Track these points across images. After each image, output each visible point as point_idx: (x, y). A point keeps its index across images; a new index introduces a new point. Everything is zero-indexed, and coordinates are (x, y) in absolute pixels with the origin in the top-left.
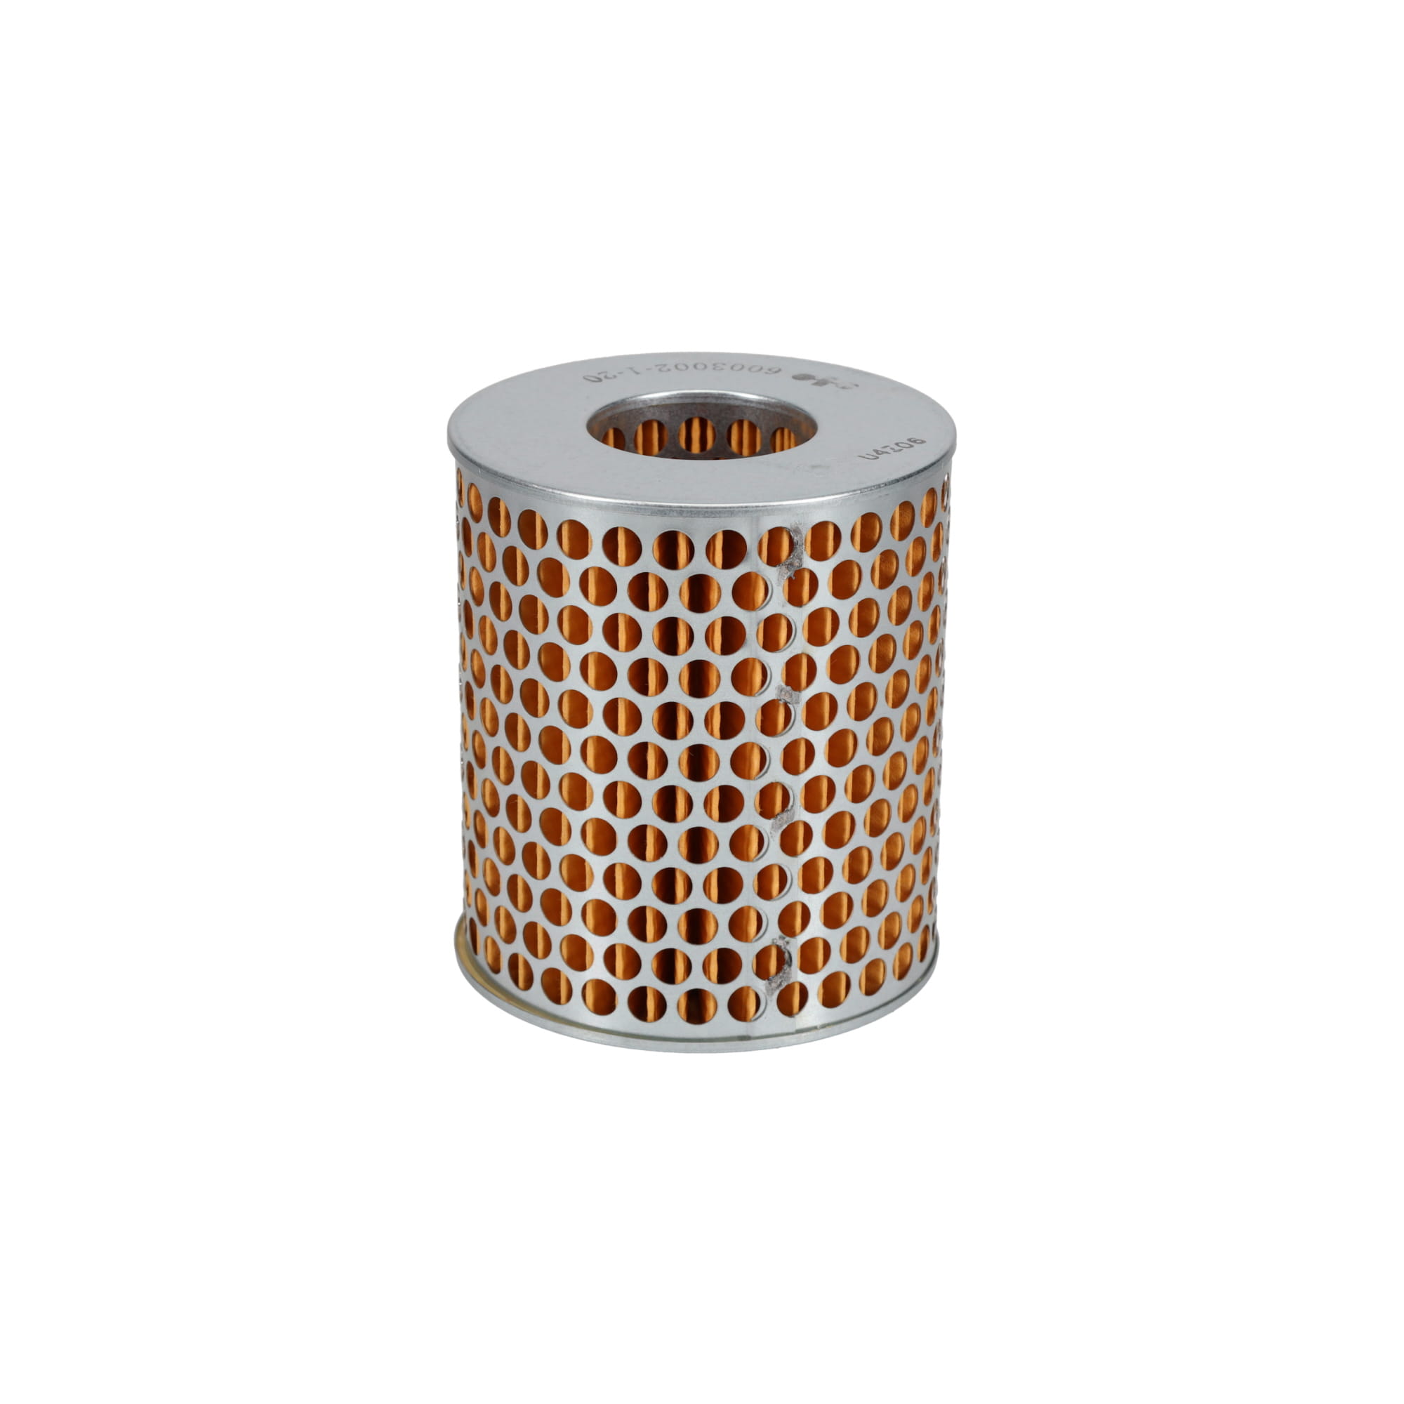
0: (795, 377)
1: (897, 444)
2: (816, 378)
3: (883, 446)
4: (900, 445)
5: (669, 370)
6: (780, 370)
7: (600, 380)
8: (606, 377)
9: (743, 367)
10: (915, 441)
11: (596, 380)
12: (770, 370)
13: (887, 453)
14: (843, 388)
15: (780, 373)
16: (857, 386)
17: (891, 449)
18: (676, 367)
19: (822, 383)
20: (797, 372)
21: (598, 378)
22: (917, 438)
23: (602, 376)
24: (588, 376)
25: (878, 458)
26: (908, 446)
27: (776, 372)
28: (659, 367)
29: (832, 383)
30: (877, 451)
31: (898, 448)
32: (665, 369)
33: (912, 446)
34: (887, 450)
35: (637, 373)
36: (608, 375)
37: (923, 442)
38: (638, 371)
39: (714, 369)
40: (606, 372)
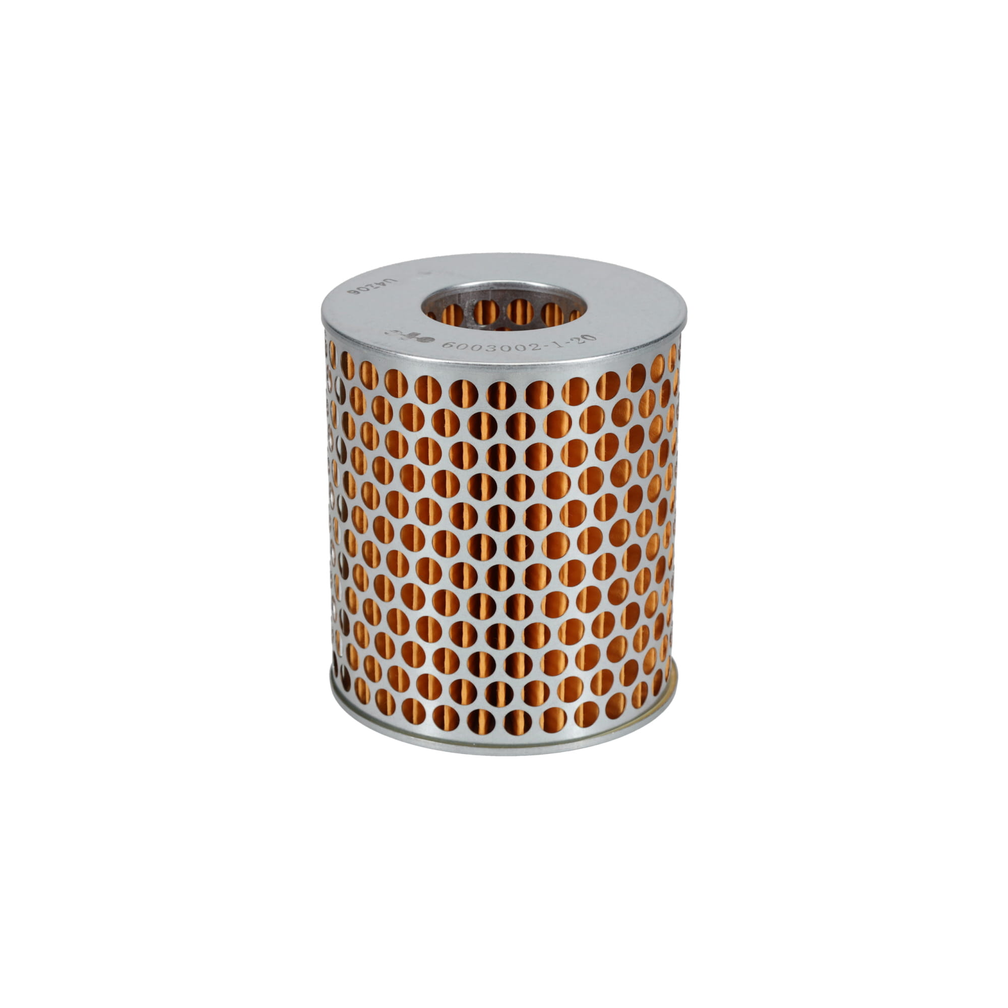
0: (433, 339)
1: (368, 290)
2: (416, 339)
3: (378, 289)
4: (366, 289)
5: (530, 345)
6: (443, 346)
7: (583, 337)
8: (579, 339)
9: (472, 348)
10: (355, 292)
11: (585, 337)
12: (452, 346)
13: (377, 284)
14: (397, 331)
15: (443, 344)
16: (386, 333)
17: (372, 286)
18: (525, 349)
19: (413, 335)
20: (431, 344)
21: (585, 338)
22: (353, 294)
23: (582, 340)
24: (592, 340)
25: (384, 280)
26: (361, 289)
27: (447, 344)
28: (538, 348)
29: (404, 335)
30: (384, 285)
31: (369, 287)
32: (534, 346)
33: (358, 289)
34: (375, 286)
35: (554, 342)
36: (577, 340)
37: (349, 292)
38: (554, 344)
39: (495, 347)
40: (579, 343)
